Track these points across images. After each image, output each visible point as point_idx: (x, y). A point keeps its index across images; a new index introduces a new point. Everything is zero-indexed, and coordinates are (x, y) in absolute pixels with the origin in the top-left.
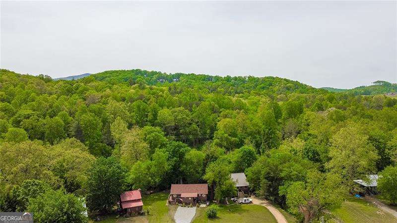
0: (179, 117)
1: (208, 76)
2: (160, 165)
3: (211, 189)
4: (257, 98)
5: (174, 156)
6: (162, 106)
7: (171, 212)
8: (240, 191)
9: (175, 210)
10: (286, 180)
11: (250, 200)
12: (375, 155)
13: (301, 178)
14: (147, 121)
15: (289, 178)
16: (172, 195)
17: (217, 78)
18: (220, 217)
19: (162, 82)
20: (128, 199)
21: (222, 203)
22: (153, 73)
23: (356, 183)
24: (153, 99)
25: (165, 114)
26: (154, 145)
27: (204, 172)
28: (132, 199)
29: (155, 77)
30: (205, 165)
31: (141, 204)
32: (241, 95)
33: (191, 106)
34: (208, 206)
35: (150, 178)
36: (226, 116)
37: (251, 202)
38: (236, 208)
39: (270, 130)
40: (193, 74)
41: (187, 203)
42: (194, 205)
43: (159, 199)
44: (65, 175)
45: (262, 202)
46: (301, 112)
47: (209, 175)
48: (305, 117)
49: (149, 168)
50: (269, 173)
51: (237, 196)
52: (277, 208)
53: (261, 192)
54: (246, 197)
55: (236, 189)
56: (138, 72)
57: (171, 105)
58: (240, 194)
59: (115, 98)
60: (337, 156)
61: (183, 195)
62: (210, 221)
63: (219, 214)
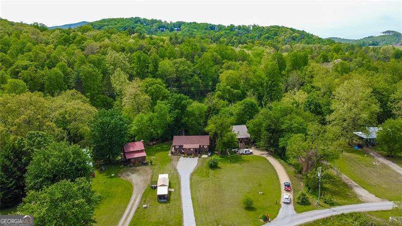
0: (181, 68)
1: (210, 24)
2: (162, 116)
3: (213, 141)
4: (261, 48)
5: (176, 108)
6: (163, 57)
7: (174, 162)
8: (241, 142)
9: (178, 161)
10: (286, 132)
11: (251, 151)
12: (376, 108)
13: (302, 130)
14: (148, 72)
15: (290, 130)
16: (175, 146)
17: (221, 27)
18: (221, 167)
19: (163, 31)
20: (131, 150)
21: (223, 154)
22: (153, 21)
23: (356, 135)
24: (153, 50)
25: (166, 65)
26: (155, 97)
27: (206, 124)
28: (135, 150)
29: (155, 26)
30: (207, 117)
31: (144, 154)
32: (245, 45)
33: (193, 58)
34: (210, 156)
35: (152, 130)
36: (228, 68)
37: (251, 153)
38: (237, 159)
39: (273, 82)
40: (195, 23)
41: (189, 153)
42: (196, 156)
43: (163, 150)
44: (68, 127)
45: (261, 152)
46: (306, 63)
47: (211, 127)
48: (310, 69)
49: (151, 120)
50: (270, 125)
51: (238, 148)
52: (276, 158)
53: (262, 143)
54: (247, 148)
55: (237, 140)
56: (137, 20)
57: (172, 56)
58: (241, 145)
59: (114, 49)
60: (340, 108)
61: (185, 146)
62: (211, 171)
63: (220, 164)
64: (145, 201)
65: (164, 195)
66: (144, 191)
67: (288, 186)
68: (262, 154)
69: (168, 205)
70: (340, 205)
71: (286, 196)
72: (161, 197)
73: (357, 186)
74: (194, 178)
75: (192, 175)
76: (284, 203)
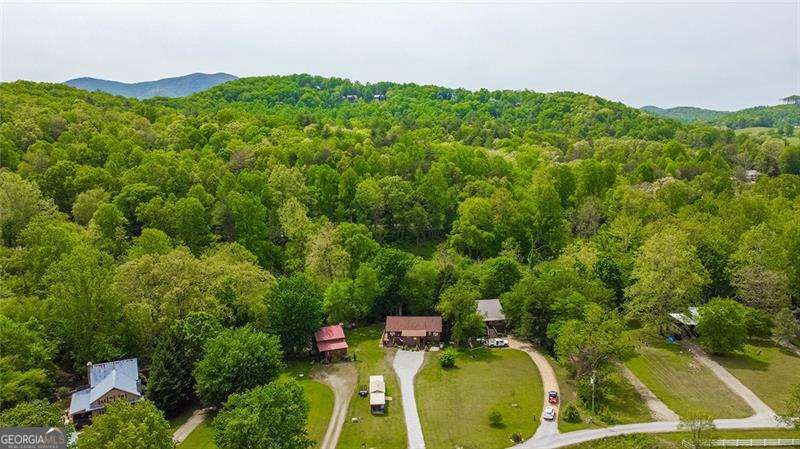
0: (393, 194)
1: (442, 88)
2: (366, 285)
3: (447, 325)
5: (390, 273)
7: (388, 358)
8: (491, 327)
9: (394, 355)
10: (558, 314)
11: (506, 342)
13: (578, 315)
15: (564, 313)
16: (389, 333)
17: (462, 94)
18: (459, 366)
19: (352, 100)
20: (326, 338)
21: (462, 345)
22: (335, 82)
25: (369, 188)
26: (358, 255)
27: (437, 300)
28: (334, 338)
29: (338, 90)
30: (439, 289)
31: (344, 345)
34: (443, 349)
35: (354, 307)
36: (474, 193)
37: (506, 345)
38: (484, 354)
39: (549, 219)
40: (413, 85)
41: (410, 344)
42: (421, 348)
43: (369, 338)
44: (234, 303)
45: (522, 344)
46: (611, 182)
47: (444, 305)
49: (351, 290)
50: (534, 304)
51: (485, 336)
53: (522, 330)
54: (500, 337)
55: (484, 325)
56: (304, 80)
58: (490, 331)
60: (645, 278)
61: (405, 333)
62: (444, 372)
63: (457, 362)
64: (353, 413)
65: (379, 406)
66: (349, 399)
67: (555, 397)
68: (522, 348)
69: (386, 418)
70: (621, 423)
71: (549, 409)
72: (375, 408)
73: (653, 399)
74: (420, 382)
75: (416, 377)
76: (546, 419)
